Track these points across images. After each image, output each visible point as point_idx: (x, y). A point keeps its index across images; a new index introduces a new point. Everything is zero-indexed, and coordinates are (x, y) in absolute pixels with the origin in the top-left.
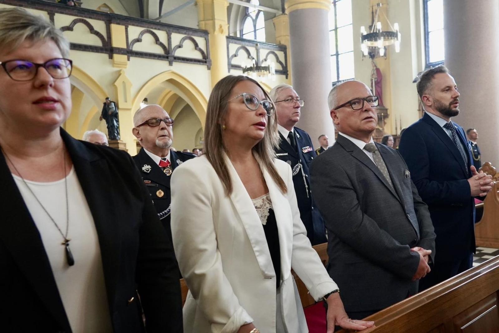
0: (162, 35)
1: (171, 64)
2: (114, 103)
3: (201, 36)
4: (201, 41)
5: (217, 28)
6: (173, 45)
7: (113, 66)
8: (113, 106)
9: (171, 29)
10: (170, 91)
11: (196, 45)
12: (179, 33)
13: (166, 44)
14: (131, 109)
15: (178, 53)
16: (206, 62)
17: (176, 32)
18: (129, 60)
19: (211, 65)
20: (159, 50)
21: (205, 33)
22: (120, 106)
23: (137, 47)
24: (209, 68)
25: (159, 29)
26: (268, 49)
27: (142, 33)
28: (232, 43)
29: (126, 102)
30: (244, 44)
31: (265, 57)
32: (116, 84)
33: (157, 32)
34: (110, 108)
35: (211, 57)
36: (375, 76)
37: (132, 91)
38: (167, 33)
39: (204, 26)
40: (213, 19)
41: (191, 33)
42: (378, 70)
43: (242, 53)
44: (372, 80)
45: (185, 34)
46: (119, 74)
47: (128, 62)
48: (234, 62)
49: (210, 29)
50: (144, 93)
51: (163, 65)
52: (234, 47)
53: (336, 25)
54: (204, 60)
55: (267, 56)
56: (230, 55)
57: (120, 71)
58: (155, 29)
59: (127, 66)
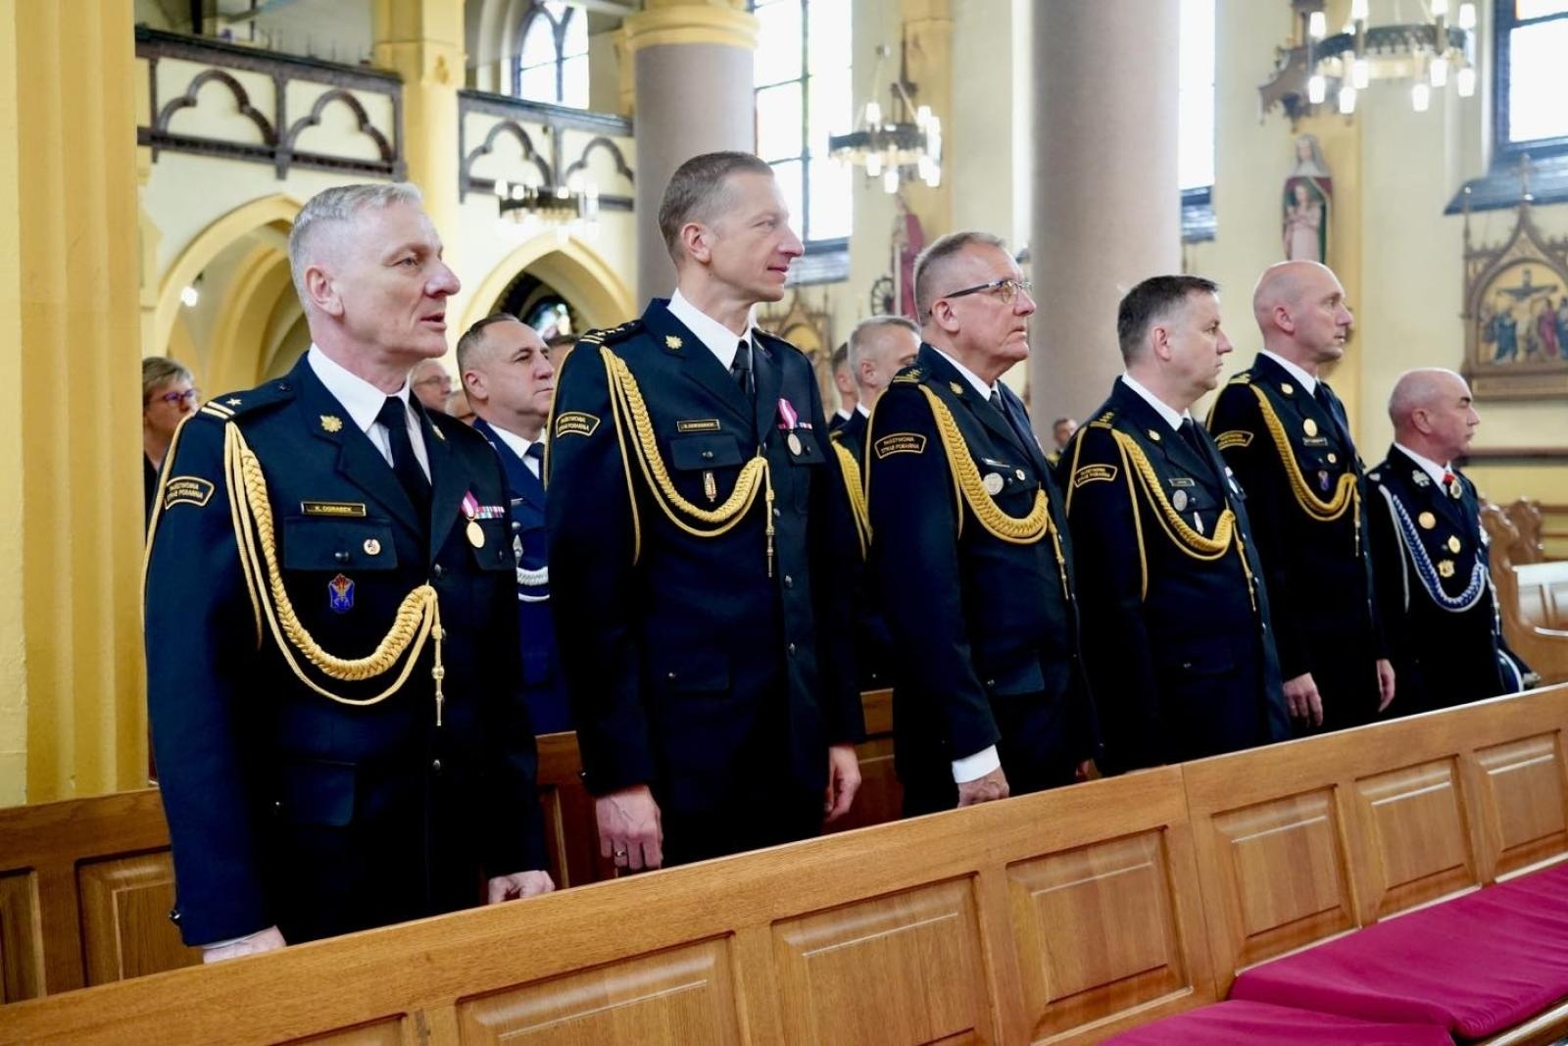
0: (258, 86)
1: (281, 174)
3: (378, 91)
4: (377, 106)
5: (430, 65)
6: (293, 115)
9: (287, 69)
10: (273, 251)
11: (362, 118)
12: (312, 80)
13: (268, 112)
14: (157, 310)
15: (307, 142)
16: (389, 171)
17: (301, 78)
18: (155, 159)
20: (247, 133)
21: (391, 80)
23: (181, 124)
25: (250, 69)
26: (590, 130)
27: (199, 82)
28: (477, 110)
29: (144, 286)
30: (514, 114)
31: (578, 158)
33: (244, 78)
35: (408, 154)
36: (903, 238)
37: (162, 253)
38: (275, 81)
39: (388, 58)
40: (418, 38)
41: (347, 80)
42: (912, 221)
43: (507, 142)
44: (893, 249)
45: (330, 83)
47: (154, 167)
48: (479, 169)
49: (406, 69)
50: (199, 258)
51: (257, 177)
52: (481, 124)
53: (805, 67)
54: (385, 164)
55: (586, 153)
56: (468, 150)
58: (239, 68)
59: (151, 179)
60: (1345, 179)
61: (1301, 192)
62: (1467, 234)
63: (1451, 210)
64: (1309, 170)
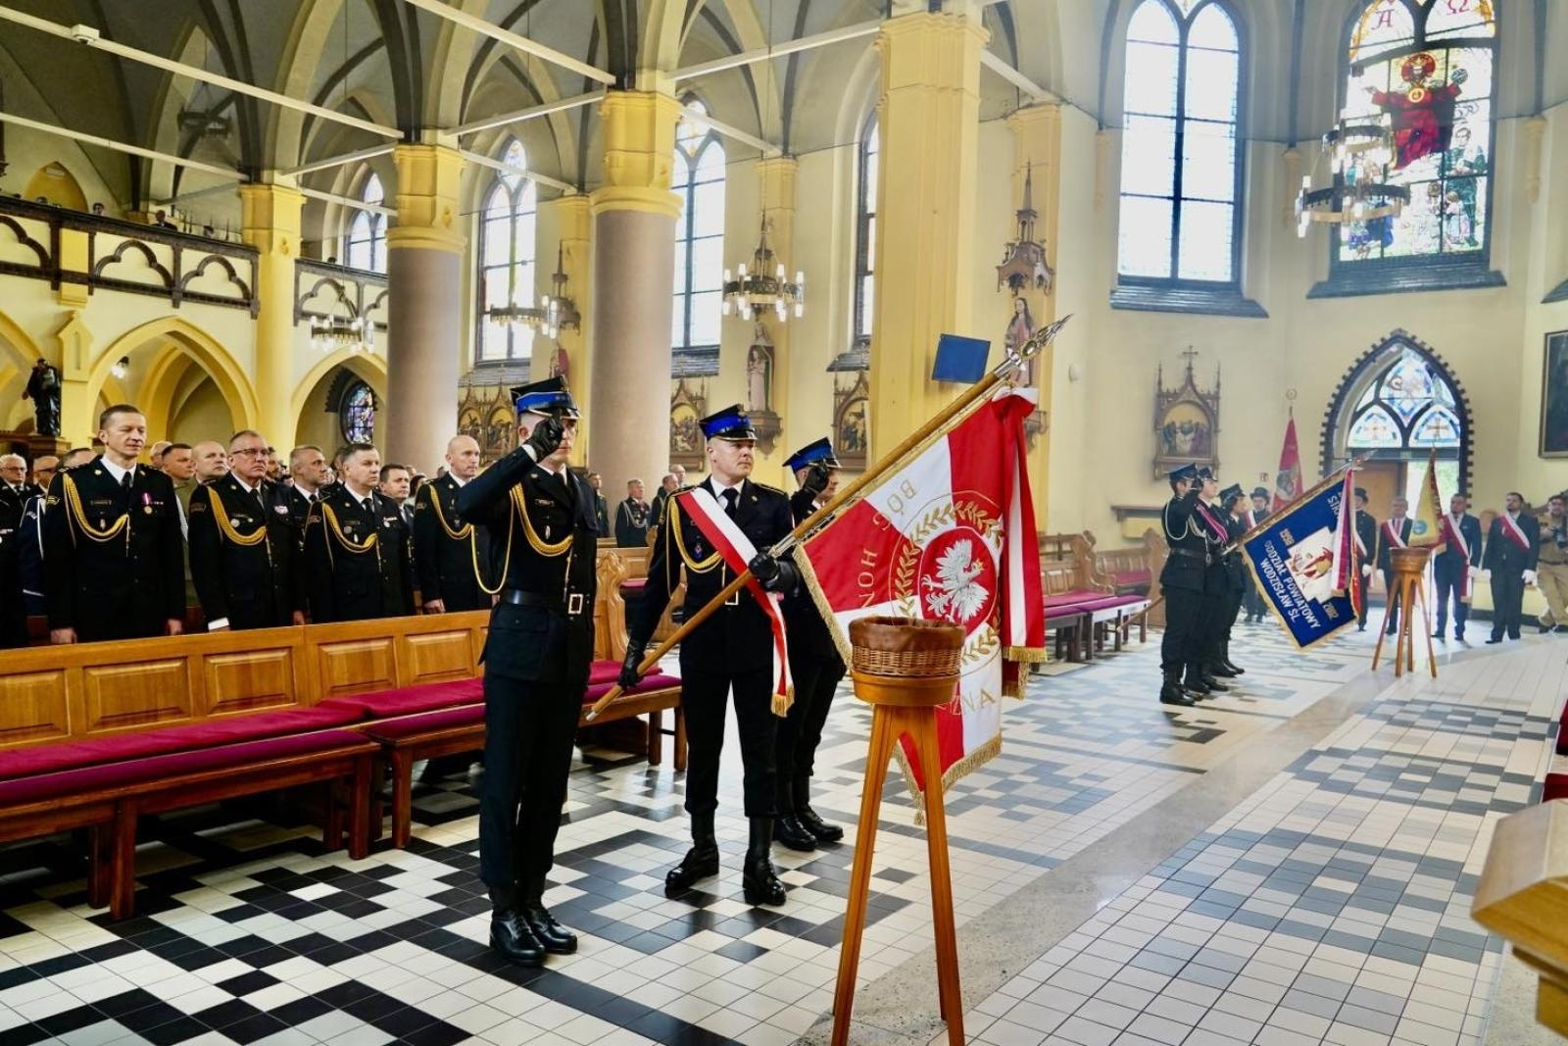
0: (163, 252)
1: (176, 305)
2: (54, 369)
3: (242, 257)
4: (242, 266)
5: (276, 243)
6: (184, 271)
7: (59, 303)
8: (52, 375)
9: (182, 242)
10: (175, 349)
11: (232, 273)
12: (198, 249)
13: (169, 268)
14: (86, 382)
15: (193, 286)
16: (249, 305)
17: (191, 248)
18: (91, 293)
19: (259, 310)
20: (155, 279)
21: (250, 251)
22: (66, 375)
23: (109, 272)
24: (254, 316)
25: (157, 241)
26: (383, 286)
27: (122, 247)
28: (307, 271)
29: (79, 368)
30: (331, 274)
31: (374, 301)
32: (61, 335)
33: (153, 246)
34: (44, 380)
35: (261, 295)
36: (556, 362)
37: (94, 350)
38: (174, 249)
39: (250, 237)
40: (270, 228)
41: (222, 250)
43: (328, 291)
44: (551, 368)
45: (210, 252)
46: (69, 318)
47: (90, 298)
48: (308, 306)
49: (263, 246)
50: (121, 351)
51: (162, 305)
52: (309, 280)
54: (246, 301)
55: (379, 299)
56: (302, 293)
57: (72, 312)
58: (150, 240)
59: (87, 305)
60: (781, 350)
61: (756, 354)
62: (836, 382)
63: (830, 369)
64: (762, 342)
